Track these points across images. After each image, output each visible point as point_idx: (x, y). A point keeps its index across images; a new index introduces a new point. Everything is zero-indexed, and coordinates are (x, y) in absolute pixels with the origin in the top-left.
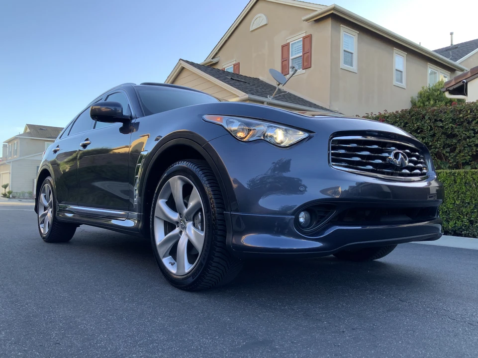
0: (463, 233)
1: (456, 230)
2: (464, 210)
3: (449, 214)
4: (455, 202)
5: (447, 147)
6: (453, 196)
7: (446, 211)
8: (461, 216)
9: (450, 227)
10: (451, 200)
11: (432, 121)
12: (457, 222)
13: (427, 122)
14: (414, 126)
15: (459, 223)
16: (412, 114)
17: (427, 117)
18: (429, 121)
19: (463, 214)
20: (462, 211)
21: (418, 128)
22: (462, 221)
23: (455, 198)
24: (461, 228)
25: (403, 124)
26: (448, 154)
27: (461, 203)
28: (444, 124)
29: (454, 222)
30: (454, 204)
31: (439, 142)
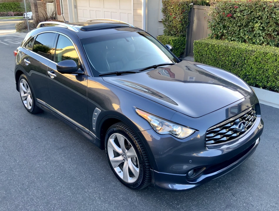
0: (275, 89)
1: (271, 88)
2: (278, 77)
3: (269, 78)
4: (274, 72)
5: (275, 32)
6: (273, 68)
7: (268, 76)
8: (276, 80)
9: (268, 85)
10: (272, 70)
11: (269, 13)
12: (273, 83)
13: (266, 13)
14: (256, 15)
15: (274, 84)
16: (257, 6)
17: (266, 10)
18: (267, 13)
19: (277, 79)
20: (277, 77)
21: (259, 16)
22: (276, 83)
23: (274, 70)
24: (275, 86)
25: (250, 12)
26: (275, 37)
27: (277, 73)
28: (277, 16)
29: (271, 83)
30: (273, 73)
31: (271, 28)
